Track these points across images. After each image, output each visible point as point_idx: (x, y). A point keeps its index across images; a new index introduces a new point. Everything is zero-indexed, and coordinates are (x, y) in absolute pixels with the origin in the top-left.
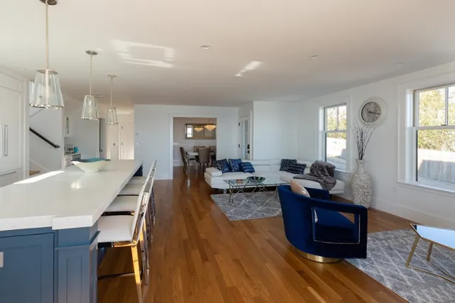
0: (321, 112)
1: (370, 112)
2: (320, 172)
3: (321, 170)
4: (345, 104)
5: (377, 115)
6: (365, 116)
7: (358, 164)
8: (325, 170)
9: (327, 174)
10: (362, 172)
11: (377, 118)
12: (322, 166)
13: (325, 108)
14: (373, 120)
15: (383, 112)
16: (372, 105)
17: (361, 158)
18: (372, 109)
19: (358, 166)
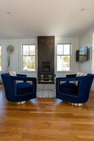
1: (10, 49)
11: (13, 52)
14: (12, 52)
15: (15, 50)
16: (11, 47)
17: (9, 65)
18: (11, 48)
19: (8, 68)
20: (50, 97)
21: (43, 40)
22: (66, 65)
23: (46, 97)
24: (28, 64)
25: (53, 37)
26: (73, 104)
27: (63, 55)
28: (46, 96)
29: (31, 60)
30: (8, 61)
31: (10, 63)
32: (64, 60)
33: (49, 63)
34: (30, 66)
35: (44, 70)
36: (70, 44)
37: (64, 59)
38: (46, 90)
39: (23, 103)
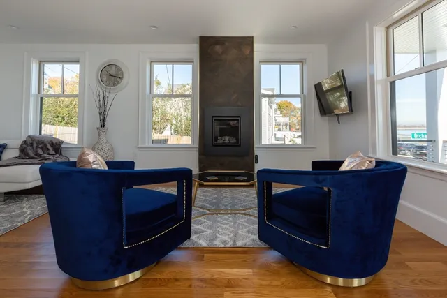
0: (34, 67)
1: (111, 76)
2: (40, 151)
3: (42, 148)
4: (76, 61)
5: (118, 80)
6: (104, 79)
7: (99, 133)
8: (49, 147)
9: (52, 152)
10: (104, 142)
11: (119, 83)
12: (43, 142)
13: (40, 62)
14: (114, 85)
15: (126, 76)
16: (114, 68)
17: (103, 126)
18: (113, 72)
19: (99, 135)
20: (239, 244)
21: (218, 48)
22: (286, 125)
23: (225, 242)
24: (174, 122)
25: (248, 41)
26: (329, 280)
27: (280, 95)
28: (226, 238)
29: (182, 110)
30: (100, 114)
31: (107, 119)
32: (279, 112)
33: (237, 118)
34: (179, 129)
35: (220, 141)
36: (301, 62)
37: (280, 109)
38: (226, 212)
39: (131, 280)
